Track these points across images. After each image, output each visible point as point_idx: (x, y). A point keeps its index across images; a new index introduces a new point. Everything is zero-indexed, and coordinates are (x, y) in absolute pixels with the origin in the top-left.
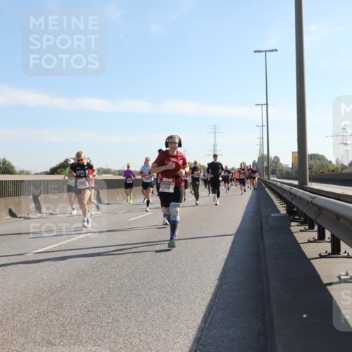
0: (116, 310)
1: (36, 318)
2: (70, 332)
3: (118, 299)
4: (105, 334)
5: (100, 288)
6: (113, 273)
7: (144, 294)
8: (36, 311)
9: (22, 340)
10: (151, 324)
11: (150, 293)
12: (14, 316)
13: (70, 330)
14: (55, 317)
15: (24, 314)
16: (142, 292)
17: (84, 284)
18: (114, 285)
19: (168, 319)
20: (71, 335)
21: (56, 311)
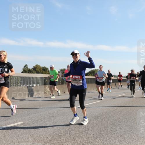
0: (110, 134)
1: (78, 133)
2: (91, 141)
3: (111, 129)
4: (105, 143)
5: (104, 124)
6: (109, 118)
7: (122, 129)
8: (78, 131)
9: (73, 142)
10: (125, 142)
11: (125, 128)
12: (70, 132)
13: (92, 140)
14: (85, 134)
15: (74, 132)
16: (122, 127)
17: (97, 122)
18: (109, 123)
19: (133, 140)
20: (92, 142)
21: (86, 132)
